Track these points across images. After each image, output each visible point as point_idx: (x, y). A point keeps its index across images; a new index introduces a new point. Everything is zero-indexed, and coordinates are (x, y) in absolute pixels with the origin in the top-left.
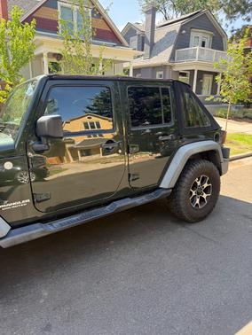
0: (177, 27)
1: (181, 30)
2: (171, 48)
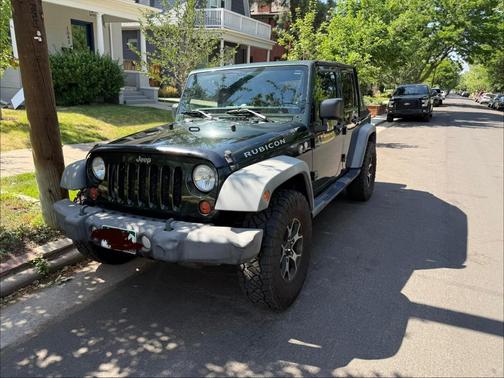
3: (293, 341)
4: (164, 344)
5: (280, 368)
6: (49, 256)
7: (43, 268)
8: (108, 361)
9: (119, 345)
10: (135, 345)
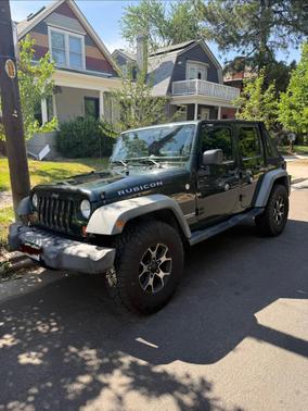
0: (173, 57)
1: (177, 61)
2: (168, 80)
3: (139, 340)
4: (51, 327)
5: (118, 357)
6: (12, 260)
7: (6, 268)
8: (10, 333)
9: (22, 324)
10: (35, 325)
